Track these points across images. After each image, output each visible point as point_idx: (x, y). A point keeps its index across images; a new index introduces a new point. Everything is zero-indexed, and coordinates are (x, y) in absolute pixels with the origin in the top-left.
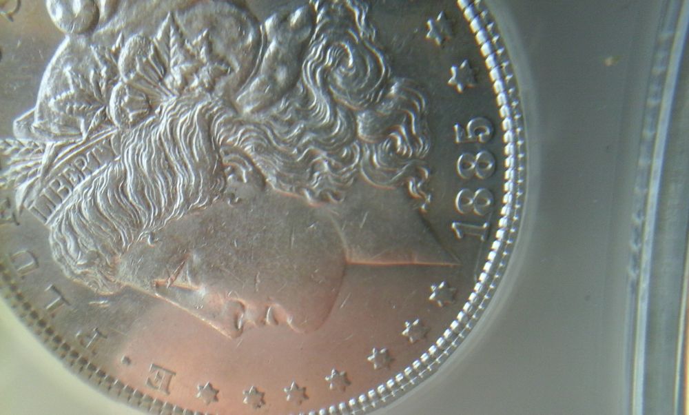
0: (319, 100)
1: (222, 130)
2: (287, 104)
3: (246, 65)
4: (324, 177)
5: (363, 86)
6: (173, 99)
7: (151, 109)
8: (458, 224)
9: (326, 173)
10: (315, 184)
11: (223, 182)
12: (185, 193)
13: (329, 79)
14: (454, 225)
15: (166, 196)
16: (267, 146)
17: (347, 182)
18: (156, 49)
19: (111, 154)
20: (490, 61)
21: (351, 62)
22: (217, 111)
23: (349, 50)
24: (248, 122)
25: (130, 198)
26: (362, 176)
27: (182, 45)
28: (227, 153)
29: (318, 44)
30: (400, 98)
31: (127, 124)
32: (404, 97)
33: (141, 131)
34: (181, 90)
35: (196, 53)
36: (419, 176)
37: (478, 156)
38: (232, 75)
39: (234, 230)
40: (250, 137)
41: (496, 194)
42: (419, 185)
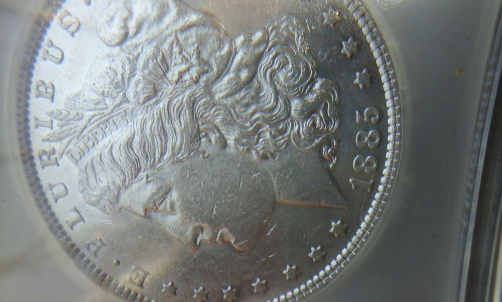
0: (267, 91)
1: (201, 108)
2: (246, 92)
3: (222, 66)
4: (266, 142)
5: (297, 82)
6: (171, 87)
7: (156, 92)
8: (353, 179)
9: (268, 139)
10: (259, 147)
11: (199, 143)
12: (173, 149)
13: (275, 77)
14: (351, 180)
16: (230, 120)
17: (281, 146)
19: (126, 121)
20: (381, 70)
21: (290, 66)
22: (199, 96)
23: (289, 60)
24: (219, 104)
25: (135, 152)
26: (292, 142)
27: (181, 52)
28: (203, 124)
29: (269, 54)
30: (321, 91)
31: (139, 103)
32: (323, 91)
33: (148, 106)
34: (177, 82)
35: (189, 58)
36: (330, 145)
37: (370, 132)
38: (212, 73)
39: (202, 175)
40: (220, 113)
41: (381, 160)
42: (329, 150)
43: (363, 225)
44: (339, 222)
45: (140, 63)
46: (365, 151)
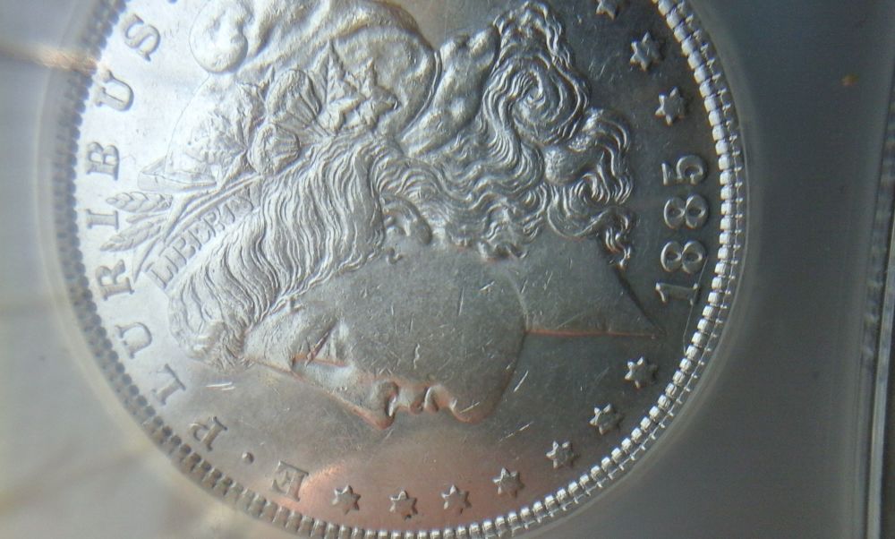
0: (501, 136)
1: (384, 174)
2: (463, 141)
3: (416, 98)
4: (503, 227)
5: (554, 118)
6: (327, 140)
7: (300, 149)
8: (663, 284)
9: (505, 223)
10: (492, 236)
11: (382, 236)
12: (336, 249)
13: (514, 112)
14: (658, 287)
15: (312, 253)
16: (437, 193)
17: (531, 233)
18: (311, 82)
19: (249, 206)
20: (704, 90)
21: (541, 91)
22: (379, 153)
23: (538, 79)
24: (415, 164)
25: (269, 258)
26: (549, 226)
27: (342, 77)
28: (387, 202)
29: (502, 71)
30: (597, 133)
31: (271, 171)
32: (602, 131)
33: (287, 176)
34: (338, 130)
35: (358, 87)
36: (617, 226)
37: (689, 201)
38: (400, 110)
39: (391, 293)
40: (416, 181)
41: (710, 247)
42: (617, 236)
43: (684, 364)
44: (641, 362)
45: (271, 100)
46: (681, 233)
